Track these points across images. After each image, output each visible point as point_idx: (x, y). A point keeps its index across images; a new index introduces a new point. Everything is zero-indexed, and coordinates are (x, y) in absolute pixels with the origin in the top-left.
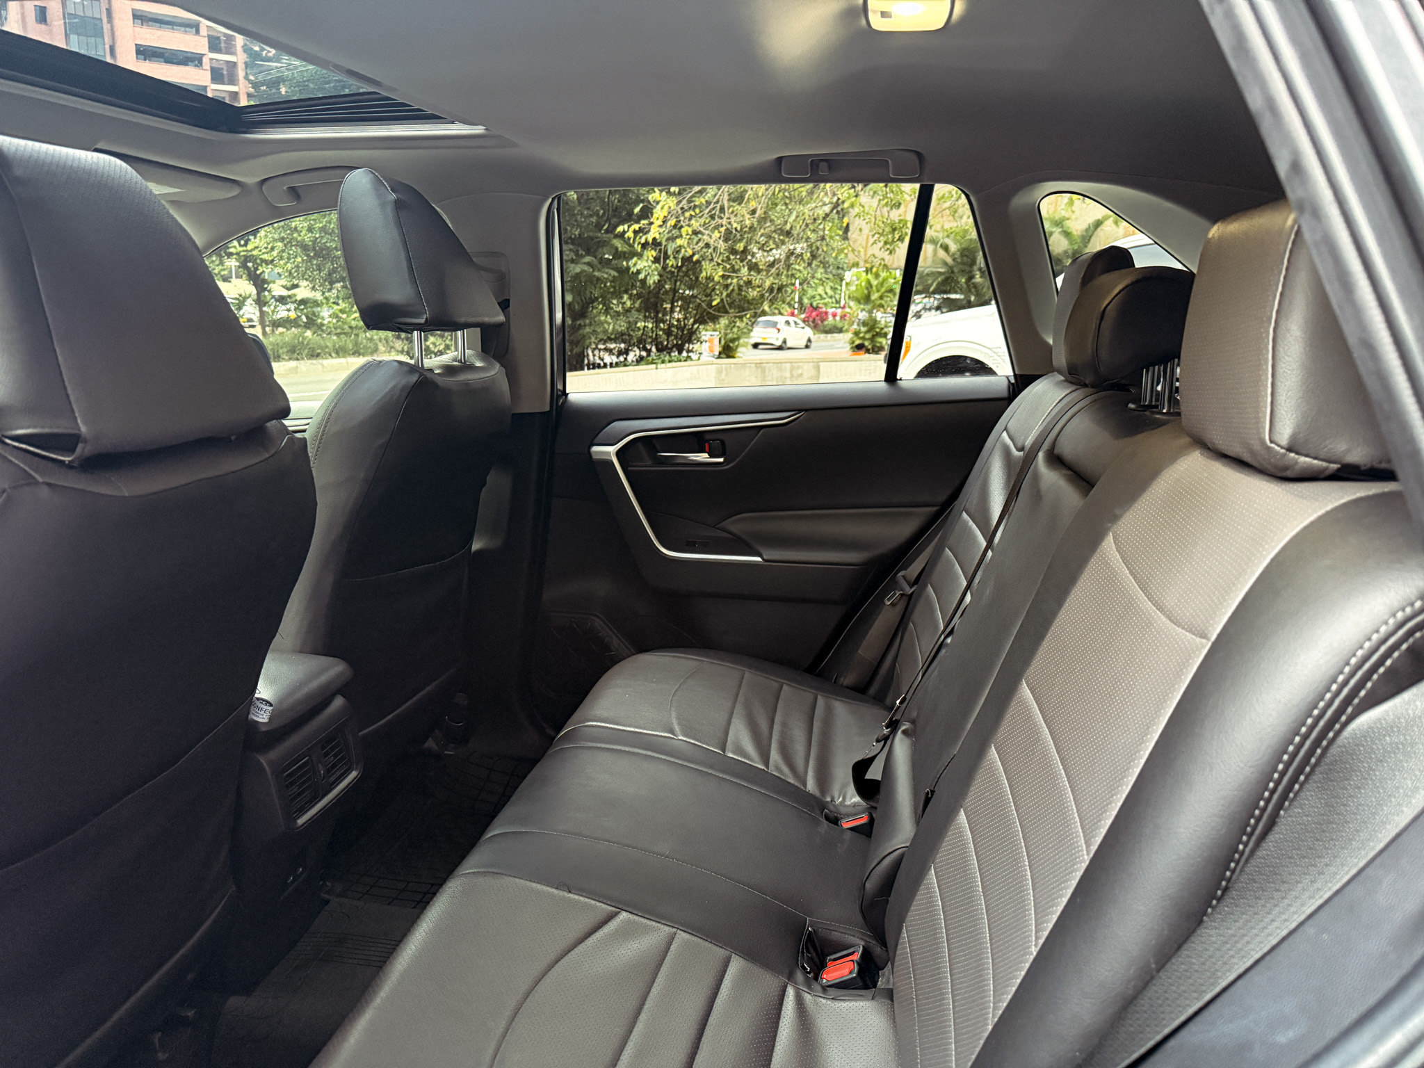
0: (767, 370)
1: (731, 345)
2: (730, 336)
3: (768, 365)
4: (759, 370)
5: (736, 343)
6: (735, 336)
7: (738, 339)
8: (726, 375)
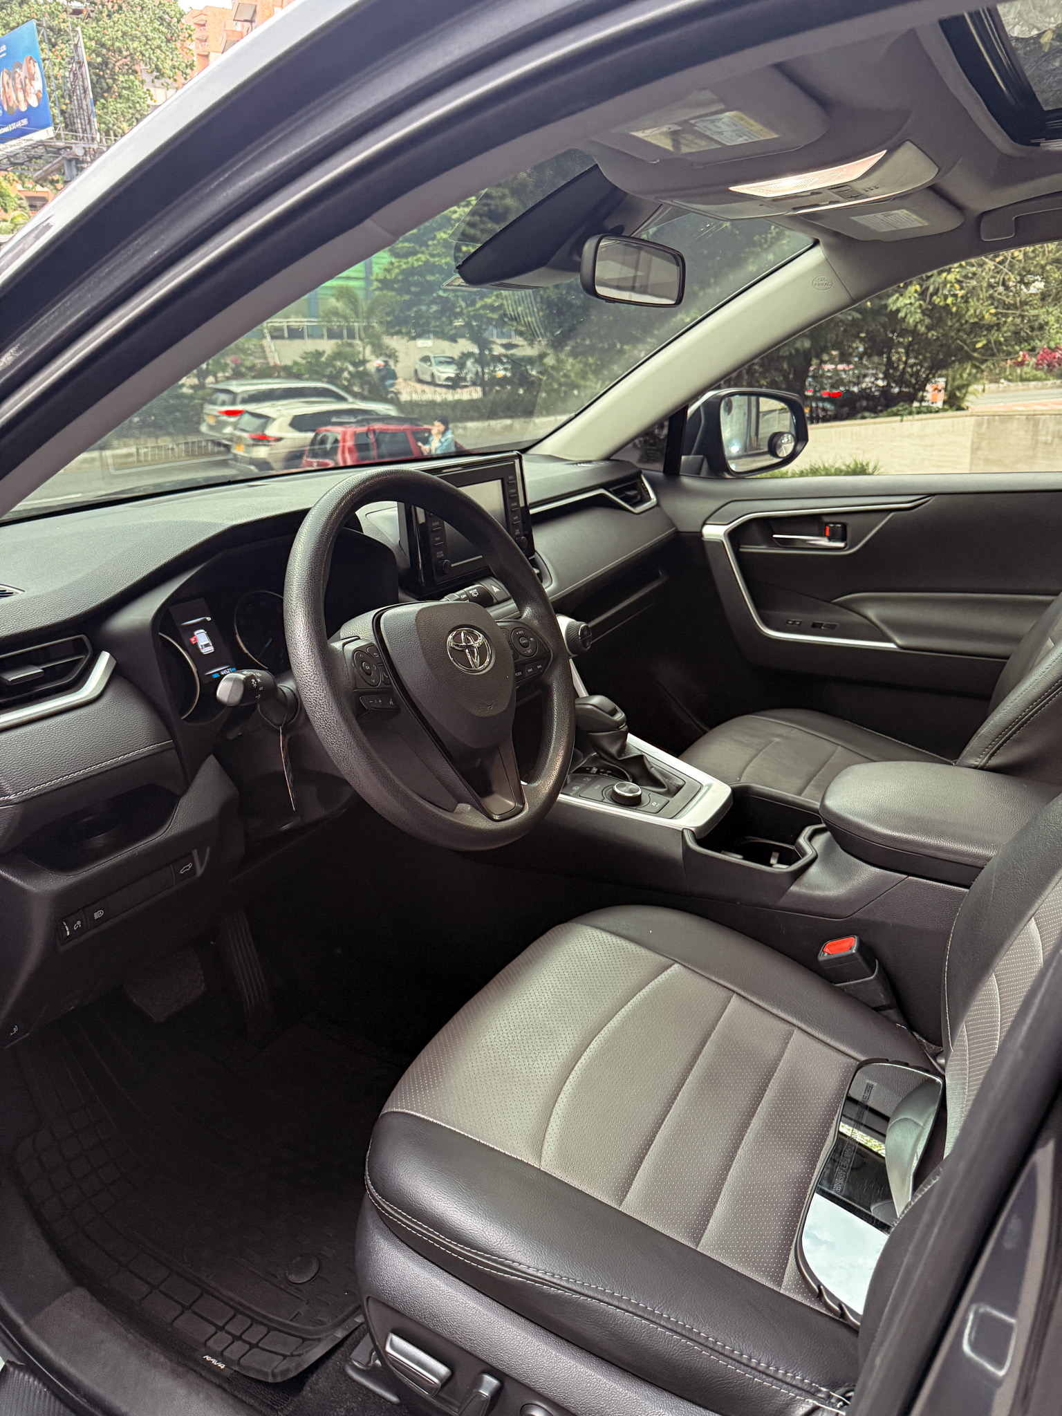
0: (1041, 423)
1: (958, 394)
2: (958, 382)
3: (1043, 417)
4: (1032, 423)
5: (964, 391)
6: (965, 383)
7: (967, 385)
8: (988, 427)
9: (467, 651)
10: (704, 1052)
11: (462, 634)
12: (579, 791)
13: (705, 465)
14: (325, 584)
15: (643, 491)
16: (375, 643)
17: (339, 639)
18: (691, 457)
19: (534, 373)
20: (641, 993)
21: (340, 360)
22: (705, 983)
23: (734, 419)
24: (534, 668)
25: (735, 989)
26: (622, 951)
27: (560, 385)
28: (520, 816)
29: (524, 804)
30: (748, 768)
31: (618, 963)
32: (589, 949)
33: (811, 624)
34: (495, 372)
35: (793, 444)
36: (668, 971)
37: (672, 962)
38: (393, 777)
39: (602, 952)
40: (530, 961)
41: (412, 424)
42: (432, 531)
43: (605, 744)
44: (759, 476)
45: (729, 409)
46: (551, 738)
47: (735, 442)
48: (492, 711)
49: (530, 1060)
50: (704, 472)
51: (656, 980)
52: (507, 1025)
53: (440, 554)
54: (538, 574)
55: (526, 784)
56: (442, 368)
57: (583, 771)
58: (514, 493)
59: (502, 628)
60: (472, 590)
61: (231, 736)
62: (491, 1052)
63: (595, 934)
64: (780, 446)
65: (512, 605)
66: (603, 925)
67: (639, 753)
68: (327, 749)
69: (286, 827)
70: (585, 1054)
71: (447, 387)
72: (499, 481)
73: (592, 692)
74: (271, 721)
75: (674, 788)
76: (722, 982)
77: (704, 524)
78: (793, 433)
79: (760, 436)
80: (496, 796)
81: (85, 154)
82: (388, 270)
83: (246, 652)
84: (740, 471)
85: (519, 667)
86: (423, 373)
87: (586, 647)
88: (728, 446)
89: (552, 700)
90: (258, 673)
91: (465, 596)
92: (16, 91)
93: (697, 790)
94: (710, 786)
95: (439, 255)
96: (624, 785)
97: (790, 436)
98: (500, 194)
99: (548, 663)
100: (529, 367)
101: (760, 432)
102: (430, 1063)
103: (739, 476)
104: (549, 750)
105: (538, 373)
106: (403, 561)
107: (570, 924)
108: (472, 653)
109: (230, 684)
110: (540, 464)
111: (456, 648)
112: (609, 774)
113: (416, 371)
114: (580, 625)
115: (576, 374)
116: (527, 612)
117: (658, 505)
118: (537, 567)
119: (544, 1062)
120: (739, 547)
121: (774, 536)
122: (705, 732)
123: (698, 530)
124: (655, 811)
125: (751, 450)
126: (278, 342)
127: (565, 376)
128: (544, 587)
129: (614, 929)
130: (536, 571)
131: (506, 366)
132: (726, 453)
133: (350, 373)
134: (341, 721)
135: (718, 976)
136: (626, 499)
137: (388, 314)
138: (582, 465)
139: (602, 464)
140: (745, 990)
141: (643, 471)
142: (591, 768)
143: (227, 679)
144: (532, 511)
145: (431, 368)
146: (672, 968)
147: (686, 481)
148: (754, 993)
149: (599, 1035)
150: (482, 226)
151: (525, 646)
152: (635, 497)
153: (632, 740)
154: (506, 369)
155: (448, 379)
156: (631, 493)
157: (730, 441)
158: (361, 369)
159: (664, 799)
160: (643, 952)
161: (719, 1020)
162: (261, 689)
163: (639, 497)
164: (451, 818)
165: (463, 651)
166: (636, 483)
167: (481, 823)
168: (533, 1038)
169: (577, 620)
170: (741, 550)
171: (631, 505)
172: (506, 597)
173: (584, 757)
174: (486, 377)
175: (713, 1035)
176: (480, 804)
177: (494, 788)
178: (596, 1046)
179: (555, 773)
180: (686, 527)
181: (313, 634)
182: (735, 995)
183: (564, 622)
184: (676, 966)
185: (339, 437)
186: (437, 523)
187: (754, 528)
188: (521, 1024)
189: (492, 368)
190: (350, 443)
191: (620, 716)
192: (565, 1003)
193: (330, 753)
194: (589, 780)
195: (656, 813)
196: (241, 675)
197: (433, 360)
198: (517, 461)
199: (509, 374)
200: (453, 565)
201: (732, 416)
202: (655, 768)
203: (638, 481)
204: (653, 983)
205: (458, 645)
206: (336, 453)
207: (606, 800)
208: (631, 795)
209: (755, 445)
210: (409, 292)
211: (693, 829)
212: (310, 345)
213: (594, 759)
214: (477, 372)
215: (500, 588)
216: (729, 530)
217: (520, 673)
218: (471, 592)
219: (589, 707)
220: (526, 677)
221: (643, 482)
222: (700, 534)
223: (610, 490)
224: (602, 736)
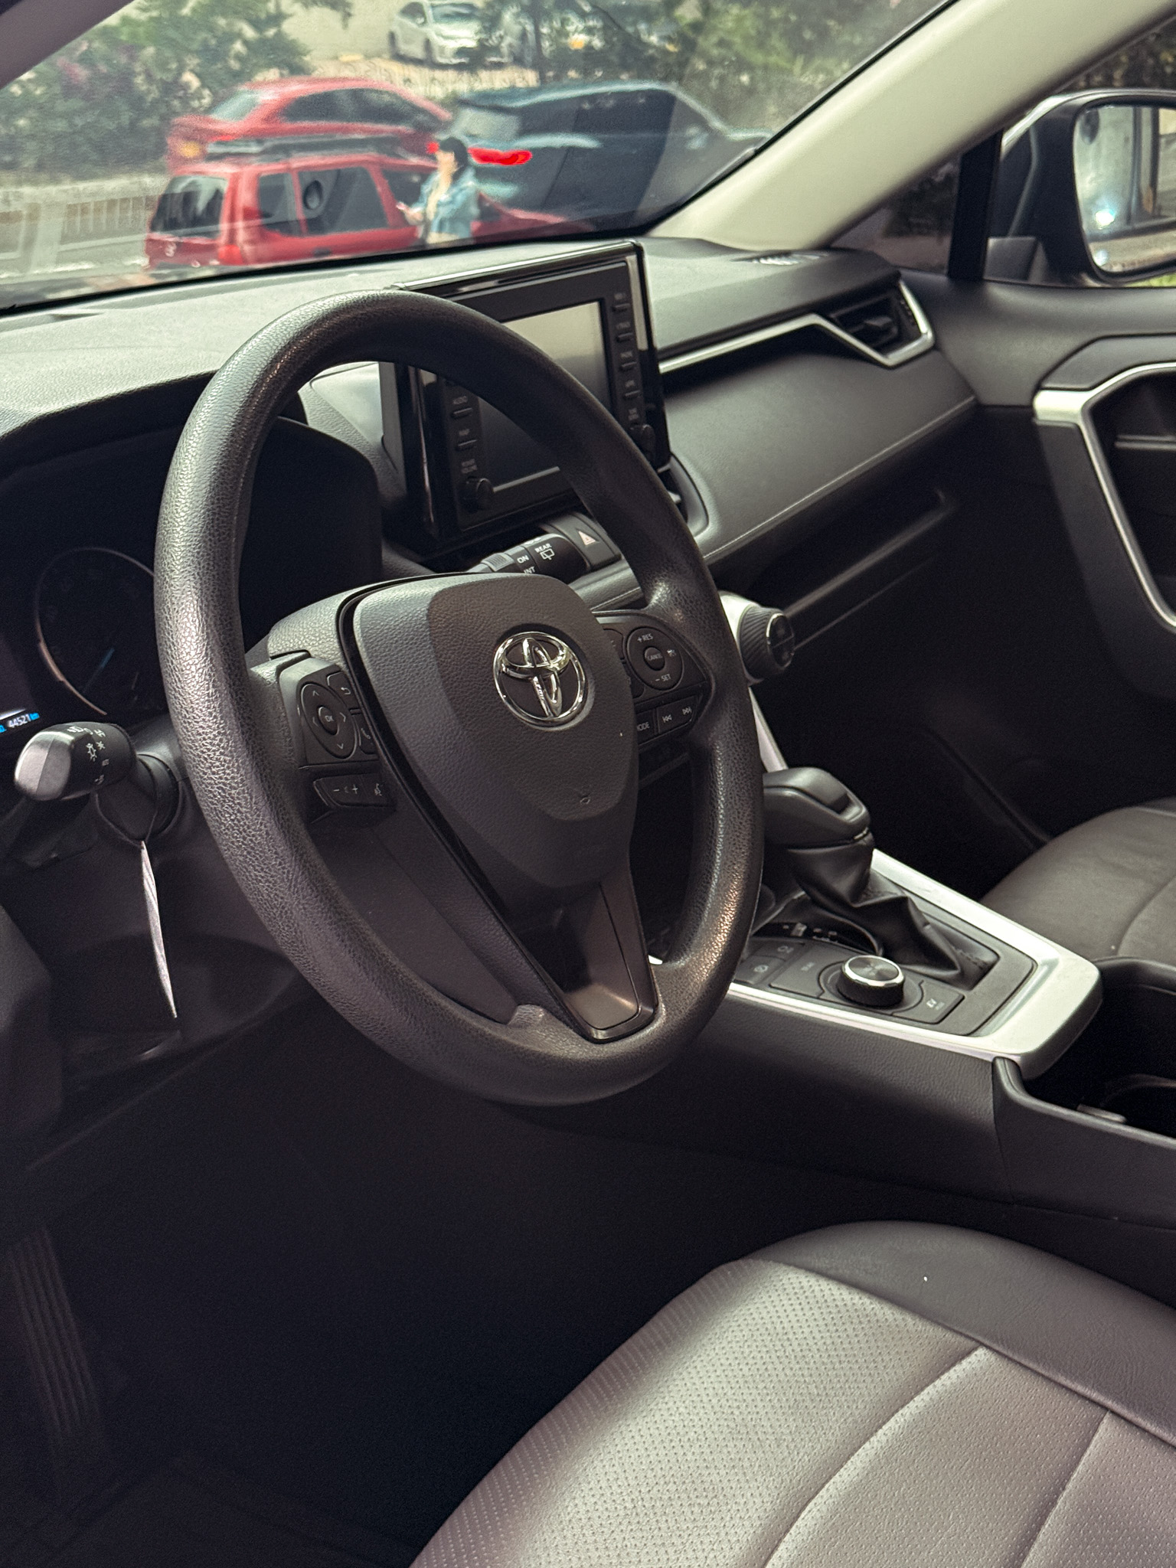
9: (536, 679)
10: (1041, 1537)
11: (526, 644)
12: (767, 975)
13: (1040, 259)
14: (241, 544)
15: (903, 317)
16: (341, 664)
17: (265, 658)
18: (1008, 239)
19: (654, 39)
20: (905, 1410)
21: (224, 15)
22: (1041, 1389)
23: (1104, 151)
24: (676, 714)
25: (1109, 1403)
26: (864, 1320)
27: (711, 63)
28: (648, 1031)
29: (656, 1006)
30: (1135, 924)
31: (857, 1346)
32: (792, 1316)
34: (567, 35)
36: (965, 1363)
37: (972, 1344)
38: (385, 950)
39: (821, 1323)
40: (668, 1341)
41: (380, 150)
42: (452, 416)
43: (824, 872)
44: (1155, 282)
45: (1092, 131)
46: (712, 862)
47: (1103, 200)
48: (591, 807)
49: (671, 1550)
50: (1037, 275)
51: (938, 1383)
52: (622, 1476)
53: (469, 466)
54: (680, 505)
55: (659, 962)
56: (447, 29)
57: (776, 931)
58: (626, 331)
59: (607, 628)
60: (542, 545)
61: (34, 858)
62: (588, 1532)
63: (805, 1283)
65: (623, 573)
66: (822, 1263)
67: (899, 894)
68: (246, 892)
69: (150, 1053)
70: (787, 1537)
71: (459, 67)
72: (595, 305)
73: (794, 762)
74: (123, 829)
75: (976, 968)
76: (1080, 1389)
77: (1039, 388)
79: (1160, 188)
80: (598, 989)
83: (61, 677)
84: (1117, 269)
85: (644, 712)
86: (407, 42)
87: (782, 663)
88: (1090, 213)
89: (715, 783)
90: (99, 731)
91: (525, 558)
93: (1026, 971)
94: (1052, 965)
96: (866, 963)
99: (704, 702)
100: (642, 27)
101: (1161, 178)
102: (459, 1554)
103: (1115, 281)
104: (706, 890)
105: (662, 38)
106: (390, 483)
107: (751, 1261)
108: (546, 684)
109: (43, 754)
110: (677, 261)
111: (513, 674)
112: (833, 938)
113: (392, 37)
114: (769, 615)
115: (747, 38)
116: (660, 594)
117: (936, 347)
118: (676, 491)
119: (700, 1554)
120: (1116, 439)
122: (1040, 845)
123: (1024, 401)
124: (934, 1018)
125: (1140, 220)
127: (722, 43)
128: (693, 531)
129: (846, 1273)
130: (675, 498)
131: (591, 23)
132: (1085, 227)
133: (246, 43)
134: (275, 832)
135: (1068, 1374)
136: (868, 336)
138: (770, 261)
139: (814, 258)
140: (1130, 1405)
141: (904, 273)
142: (793, 926)
143: (37, 743)
144: (665, 367)
145: (424, 29)
146: (973, 1358)
147: (998, 293)
148: (1149, 1412)
149: (817, 1499)
151: (657, 667)
152: (885, 330)
153: (883, 864)
154: (589, 31)
155: (461, 52)
156: (878, 322)
157: (1093, 201)
158: (271, 32)
159: (953, 993)
160: (910, 1322)
161: (1073, 1469)
162: (105, 763)
163: (895, 330)
164: (504, 1037)
165: (527, 682)
166: (887, 301)
167: (567, 1047)
168: (676, 1503)
169: (763, 604)
170: (1120, 445)
171: (878, 349)
172: (609, 555)
173: (778, 903)
174: (546, 44)
175: (1060, 1502)
176: (565, 1009)
177: (593, 971)
178: (811, 1523)
179: (721, 939)
180: (997, 395)
181: (216, 648)
182: (1108, 1415)
183: (735, 608)
184: (981, 1352)
185: (225, 187)
186: (463, 399)
187: (1147, 397)
188: (650, 1474)
189: (557, 24)
190: (246, 198)
191: (856, 812)
192: (743, 1430)
193: (251, 898)
194: (789, 950)
195: (937, 1023)
196: (65, 736)
197: (429, 12)
198: (632, 259)
199: (597, 43)
200: (496, 489)
201: (1098, 145)
202: (934, 927)
203: (891, 295)
204: (930, 1389)
205: (514, 668)
206: (215, 220)
207: (827, 996)
208: (880, 984)
209: (1149, 208)
211: (1016, 1059)
213: (800, 907)
214: (523, 35)
215: (598, 537)
216: (1094, 401)
217: (647, 726)
218: (537, 550)
219: (788, 793)
220: (658, 735)
221: (902, 297)
222: (1029, 411)
223: (833, 316)
224: (816, 855)
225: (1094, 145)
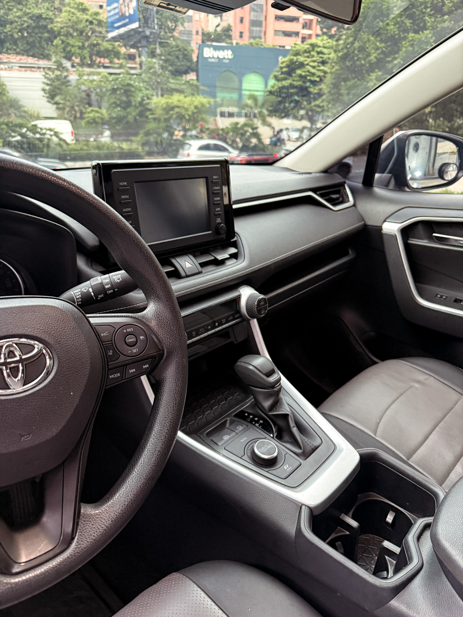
12: (227, 441)
13: (393, 182)
15: (344, 196)
18: (385, 175)
21: (246, 127)
24: (139, 368)
33: (454, 299)
35: (456, 172)
43: (260, 398)
45: (416, 147)
50: (391, 186)
57: (242, 416)
58: (218, 190)
64: (447, 172)
72: (204, 179)
75: (311, 448)
77: (385, 221)
78: (458, 164)
79: (435, 165)
81: (151, 34)
82: (273, 87)
84: (416, 187)
85: (118, 368)
87: (262, 314)
92: (125, 6)
93: (330, 452)
94: (341, 451)
95: (297, 81)
97: (455, 166)
98: (328, 52)
99: (159, 361)
103: (415, 190)
112: (260, 424)
114: (261, 295)
116: (151, 306)
117: (354, 205)
120: (408, 240)
121: (434, 234)
123: (380, 225)
124: (284, 478)
125: (428, 176)
126: (223, 119)
136: (329, 201)
137: (271, 106)
138: (304, 175)
139: (318, 175)
141: (347, 182)
147: (377, 190)
150: (318, 68)
151: (133, 345)
152: (338, 199)
156: (335, 196)
159: (298, 461)
163: (340, 199)
166: (340, 190)
170: (409, 242)
171: (332, 205)
180: (371, 222)
183: (246, 293)
187: (420, 228)
191: (277, 376)
194: (241, 428)
195: (284, 481)
203: (342, 188)
207: (245, 457)
208: (267, 457)
209: (431, 172)
210: (280, 96)
211: (311, 506)
212: (235, 120)
215: (193, 264)
216: (402, 227)
217: (119, 375)
218: (114, 277)
219: (251, 367)
220: (125, 379)
221: (345, 189)
222: (380, 229)
223: (318, 193)
224: (259, 392)
225: (417, 154)
